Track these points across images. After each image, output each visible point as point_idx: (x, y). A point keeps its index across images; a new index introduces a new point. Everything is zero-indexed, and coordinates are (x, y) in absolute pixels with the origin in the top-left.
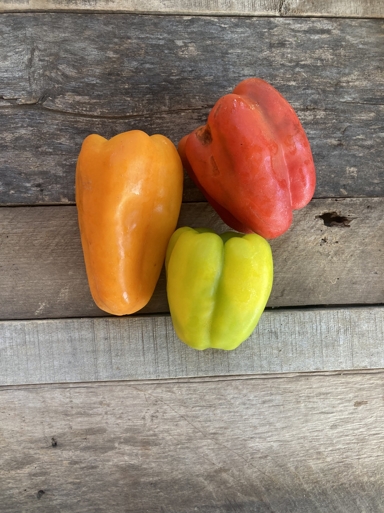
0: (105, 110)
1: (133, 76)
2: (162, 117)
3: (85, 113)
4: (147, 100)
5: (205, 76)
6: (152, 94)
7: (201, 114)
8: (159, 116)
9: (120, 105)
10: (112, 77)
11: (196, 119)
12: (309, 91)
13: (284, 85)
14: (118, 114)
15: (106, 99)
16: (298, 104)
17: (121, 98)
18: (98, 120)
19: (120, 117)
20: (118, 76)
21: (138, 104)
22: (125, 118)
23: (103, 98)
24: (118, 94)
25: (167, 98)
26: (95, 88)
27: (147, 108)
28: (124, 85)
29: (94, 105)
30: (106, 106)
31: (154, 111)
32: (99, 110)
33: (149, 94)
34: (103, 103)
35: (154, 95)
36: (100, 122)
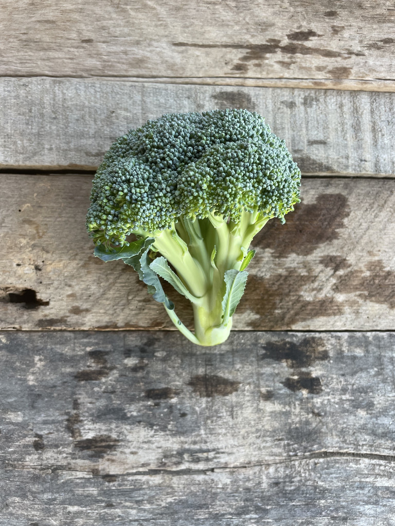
0: (354, 466)
1: (313, 517)
2: (272, 456)
3: (382, 462)
4: (293, 482)
5: (206, 519)
6: (286, 490)
7: (215, 460)
8: (277, 458)
9: (332, 474)
10: (344, 515)
11: (223, 453)
12: (47, 496)
13: (86, 506)
14: (335, 460)
15: (352, 482)
16: (66, 476)
17: (331, 484)
18: (363, 452)
19: (332, 456)
20: (334, 517)
21: (307, 475)
22: (326, 454)
23: (357, 484)
24: (335, 490)
25: (264, 486)
26: (366, 499)
27: (293, 469)
28: (325, 504)
29: (368, 474)
30: (352, 472)
31: (283, 465)
32: (362, 466)
33: (291, 490)
34: (356, 476)
35: (284, 490)
36: (360, 448)
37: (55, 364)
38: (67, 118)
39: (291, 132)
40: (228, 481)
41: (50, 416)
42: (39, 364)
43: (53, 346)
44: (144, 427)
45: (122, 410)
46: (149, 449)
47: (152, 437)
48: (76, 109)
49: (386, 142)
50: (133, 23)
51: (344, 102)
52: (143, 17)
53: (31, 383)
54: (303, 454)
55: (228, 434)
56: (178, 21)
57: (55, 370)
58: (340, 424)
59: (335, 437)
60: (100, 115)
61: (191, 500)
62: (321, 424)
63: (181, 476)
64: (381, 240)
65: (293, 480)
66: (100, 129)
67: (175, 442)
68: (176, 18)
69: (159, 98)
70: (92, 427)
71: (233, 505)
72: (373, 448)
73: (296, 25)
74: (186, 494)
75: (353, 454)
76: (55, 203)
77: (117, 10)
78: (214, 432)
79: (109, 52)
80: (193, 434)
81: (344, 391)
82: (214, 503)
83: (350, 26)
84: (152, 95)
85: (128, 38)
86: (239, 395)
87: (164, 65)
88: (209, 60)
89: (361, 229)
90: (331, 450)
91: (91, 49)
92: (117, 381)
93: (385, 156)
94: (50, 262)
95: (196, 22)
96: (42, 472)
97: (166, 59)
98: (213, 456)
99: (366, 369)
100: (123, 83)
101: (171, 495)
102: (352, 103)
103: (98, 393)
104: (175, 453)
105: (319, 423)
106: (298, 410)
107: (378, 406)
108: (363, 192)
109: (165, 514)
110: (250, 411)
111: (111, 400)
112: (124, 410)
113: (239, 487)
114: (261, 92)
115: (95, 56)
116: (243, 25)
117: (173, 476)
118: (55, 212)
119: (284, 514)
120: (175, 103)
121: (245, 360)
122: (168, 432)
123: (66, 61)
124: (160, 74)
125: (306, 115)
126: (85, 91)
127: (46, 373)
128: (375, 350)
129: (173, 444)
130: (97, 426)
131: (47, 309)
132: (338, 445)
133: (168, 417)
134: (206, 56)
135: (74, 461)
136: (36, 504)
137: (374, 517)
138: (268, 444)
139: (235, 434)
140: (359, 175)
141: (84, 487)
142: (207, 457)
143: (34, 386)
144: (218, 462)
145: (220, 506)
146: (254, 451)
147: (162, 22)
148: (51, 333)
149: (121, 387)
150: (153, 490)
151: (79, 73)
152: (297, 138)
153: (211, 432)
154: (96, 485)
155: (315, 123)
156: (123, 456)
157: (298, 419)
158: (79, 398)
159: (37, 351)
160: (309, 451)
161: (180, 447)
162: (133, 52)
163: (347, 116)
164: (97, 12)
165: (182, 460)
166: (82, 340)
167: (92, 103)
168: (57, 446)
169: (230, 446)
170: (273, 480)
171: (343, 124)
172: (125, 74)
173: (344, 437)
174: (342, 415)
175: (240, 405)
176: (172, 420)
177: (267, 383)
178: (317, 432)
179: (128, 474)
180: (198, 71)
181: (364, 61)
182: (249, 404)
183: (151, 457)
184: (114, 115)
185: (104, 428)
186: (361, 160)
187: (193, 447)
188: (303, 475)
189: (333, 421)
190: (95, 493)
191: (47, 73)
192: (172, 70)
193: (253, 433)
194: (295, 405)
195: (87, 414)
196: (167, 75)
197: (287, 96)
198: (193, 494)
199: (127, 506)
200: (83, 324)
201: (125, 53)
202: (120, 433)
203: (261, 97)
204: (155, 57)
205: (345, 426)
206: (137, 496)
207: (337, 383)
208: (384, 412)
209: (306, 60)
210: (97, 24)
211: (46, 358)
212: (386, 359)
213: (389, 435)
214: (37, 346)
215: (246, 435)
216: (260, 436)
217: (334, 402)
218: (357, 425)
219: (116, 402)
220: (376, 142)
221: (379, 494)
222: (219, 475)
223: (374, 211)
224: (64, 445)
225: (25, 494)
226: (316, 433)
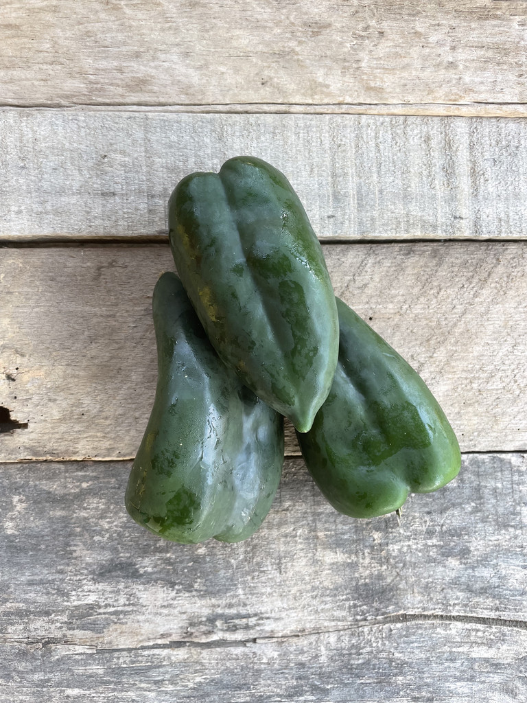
0: (442, 632)
1: (388, 698)
2: (333, 620)
3: (480, 626)
4: (362, 654)
6: (352, 665)
7: (258, 628)
8: (339, 623)
9: (412, 643)
10: (429, 695)
11: (268, 618)
12: (38, 676)
13: (89, 689)
14: (417, 625)
15: (439, 652)
16: (61, 651)
17: (412, 655)
18: (454, 614)
19: (413, 619)
20: (415, 698)
21: (379, 645)
22: (405, 618)
23: (445, 655)
24: (416, 663)
25: (323, 659)
26: (458, 674)
27: (361, 638)
28: (404, 681)
29: (462, 642)
30: (440, 640)
31: (348, 632)
32: (453, 632)
33: (358, 665)
34: (445, 646)
35: (349, 664)
36: (451, 608)
37: (40, 506)
38: (40, 167)
39: (356, 179)
40: (276, 654)
41: (36, 574)
42: (20, 507)
43: (37, 483)
44: (163, 587)
45: (132, 565)
46: (169, 615)
47: (174, 599)
48: (53, 153)
49: (491, 190)
50: (130, 27)
51: (431, 133)
52: (144, 17)
53: (9, 532)
54: (374, 617)
55: (274, 594)
56: (194, 21)
57: (41, 513)
58: (425, 578)
59: (417, 595)
60: (87, 161)
61: (227, 679)
62: (398, 578)
63: (213, 649)
64: (483, 329)
65: (361, 651)
66: (87, 182)
67: (203, 605)
68: (191, 17)
69: (169, 134)
70: (92, 588)
71: (281, 684)
72: (468, 609)
73: (361, 26)
74: (220, 671)
75: (442, 616)
76: (30, 286)
77: (107, 7)
78: (255, 592)
79: (97, 69)
80: (228, 595)
81: (430, 533)
82: (257, 683)
83: (439, 25)
84: (158, 130)
85: (124, 49)
86: (289, 543)
87: (176, 87)
88: (239, 79)
89: (455, 313)
90: (411, 612)
91: (72, 65)
92: (125, 527)
93: (489, 211)
94: (27, 369)
95: (220, 24)
96: (29, 646)
97: (178, 78)
98: (255, 622)
99: (460, 504)
100: (117, 113)
101: (201, 674)
102: (443, 135)
103: (100, 543)
104: (204, 619)
105: (396, 577)
106: (367, 561)
107: (475, 553)
108: (458, 261)
109: (193, 697)
110: (304, 563)
111: (118, 552)
112: (135, 565)
113: (289, 661)
114: (313, 122)
115: (77, 75)
116: (287, 26)
117: (202, 649)
118: (30, 299)
119: (350, 695)
120: (192, 141)
121: (296, 496)
122: (194, 593)
123: (36, 83)
124: (170, 101)
125: (378, 155)
126: (64, 128)
127: (29, 518)
128: (473, 478)
129: (201, 607)
130: (100, 586)
131: (25, 434)
132: (421, 605)
133: (194, 573)
134: (235, 73)
135: (71, 632)
136: (23, 687)
137: (468, 696)
138: (328, 606)
139: (284, 594)
140: (452, 238)
141: (86, 664)
142: (247, 624)
143: (13, 535)
144: (261, 630)
145: (265, 686)
146: (310, 615)
147: (170, 24)
148: (34, 465)
149: (130, 535)
150: (176, 667)
151: (56, 101)
152: (365, 188)
153: (252, 591)
154: (101, 662)
155: (391, 165)
156: (136, 625)
157: (368, 572)
158: (75, 551)
159: (16, 489)
160: (383, 614)
161: (210, 612)
162: (131, 69)
163: (435, 154)
164: (78, 10)
165: (213, 628)
166: (76, 474)
167: (75, 145)
168: (47, 613)
169: (277, 610)
170: (335, 651)
171: (429, 166)
172: (121, 100)
173: (429, 595)
174: (427, 565)
175: (291, 556)
176: (199, 577)
177: (327, 526)
178: (393, 588)
179: (143, 648)
180: (224, 96)
181: (457, 77)
182: (302, 554)
183: (173, 626)
184: (106, 160)
185: (109, 589)
186: (455, 218)
187: (227, 611)
188: (374, 645)
189: (415, 575)
190: (101, 672)
191: (11, 101)
192: (187, 94)
193: (307, 592)
194: (364, 554)
195: (86, 572)
196: (180, 102)
197: (350, 127)
198: (230, 672)
199: (142, 688)
200: (75, 453)
201: (120, 70)
202: (131, 595)
203: (314, 129)
204: (162, 76)
205: (430, 580)
206: (155, 675)
207: (421, 524)
208: (484, 561)
209: (375, 77)
210: (79, 30)
211: (27, 497)
212: (487, 491)
213: (490, 591)
214: (16, 483)
215: (298, 594)
216: (316, 596)
217: (416, 550)
218: (447, 579)
219: (124, 555)
220: (476, 190)
221: (476, 667)
222: (263, 647)
223: (473, 287)
224: (57, 612)
225: (9, 675)
226: (391, 590)
